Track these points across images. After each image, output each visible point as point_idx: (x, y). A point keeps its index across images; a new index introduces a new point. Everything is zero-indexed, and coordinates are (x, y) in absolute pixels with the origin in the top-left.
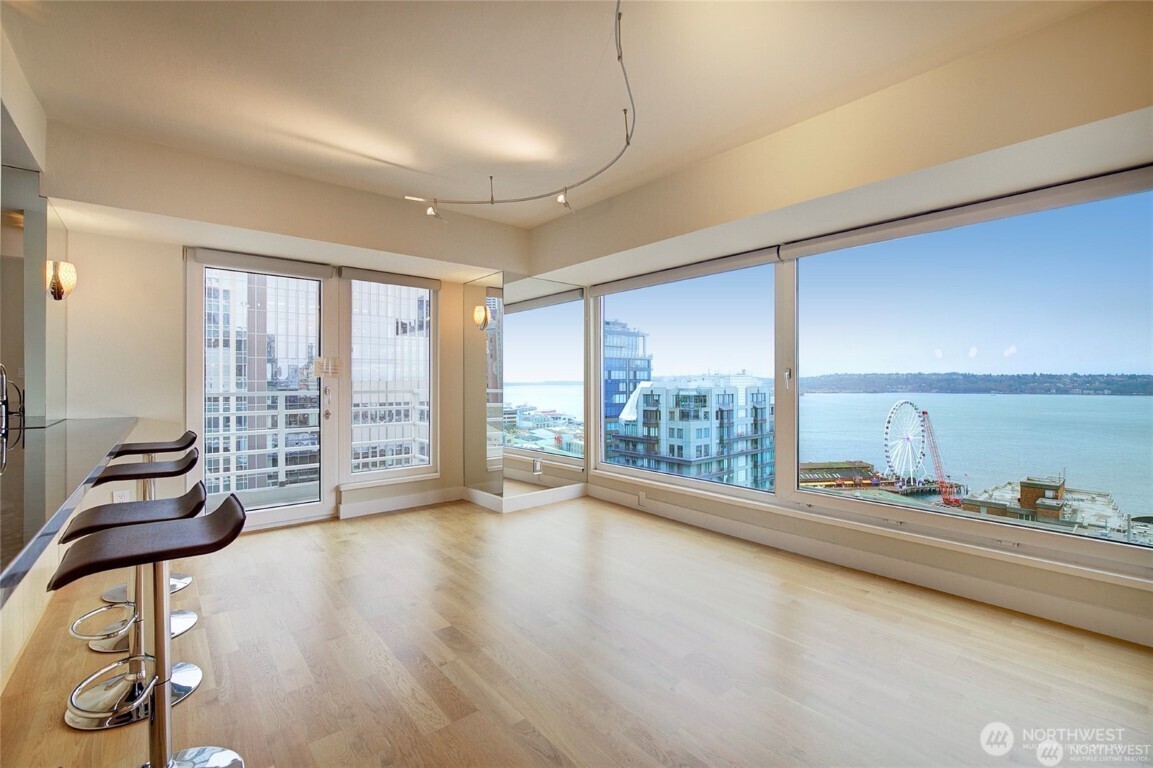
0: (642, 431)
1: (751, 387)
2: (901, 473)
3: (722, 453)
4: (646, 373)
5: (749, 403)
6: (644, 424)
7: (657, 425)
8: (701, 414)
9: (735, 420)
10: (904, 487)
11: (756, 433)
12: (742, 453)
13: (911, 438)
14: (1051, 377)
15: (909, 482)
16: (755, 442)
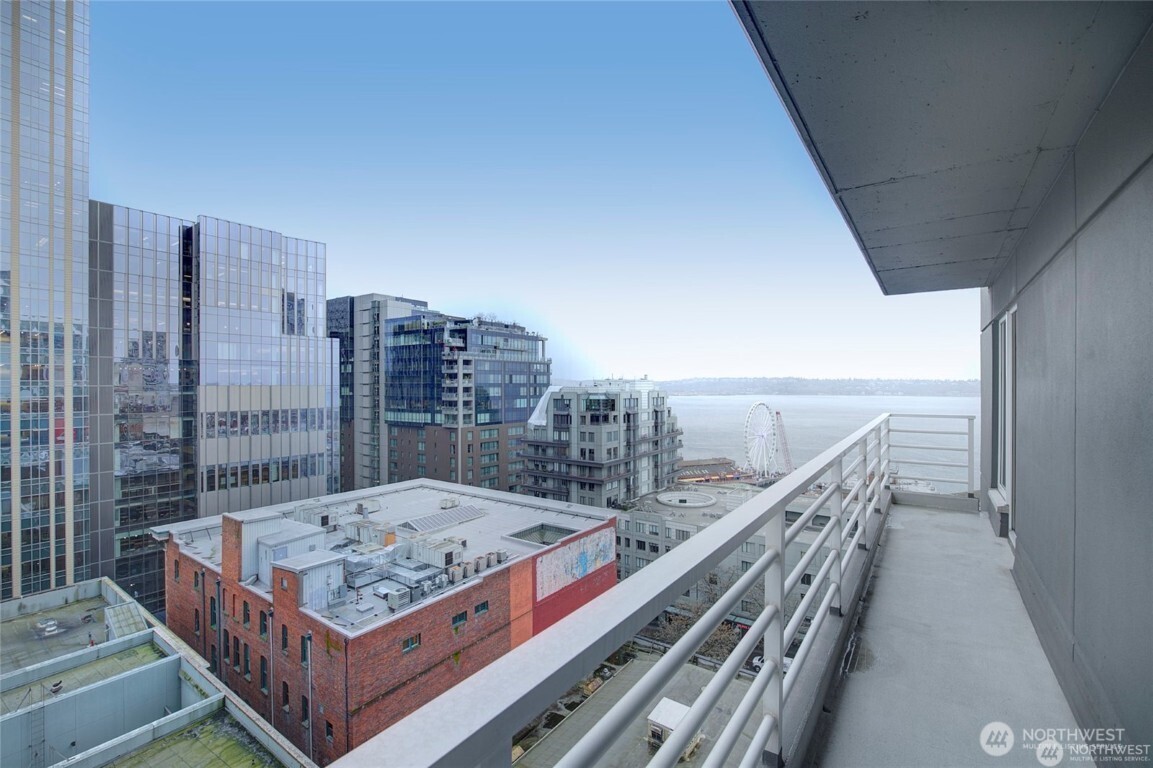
0: (552, 436)
1: (653, 391)
2: (757, 468)
3: (629, 455)
4: (545, 377)
5: (651, 407)
6: (555, 428)
7: (568, 430)
8: (611, 419)
9: (640, 422)
10: (760, 480)
11: (656, 435)
12: (644, 455)
13: (765, 436)
14: (861, 381)
15: (763, 475)
16: (656, 443)
